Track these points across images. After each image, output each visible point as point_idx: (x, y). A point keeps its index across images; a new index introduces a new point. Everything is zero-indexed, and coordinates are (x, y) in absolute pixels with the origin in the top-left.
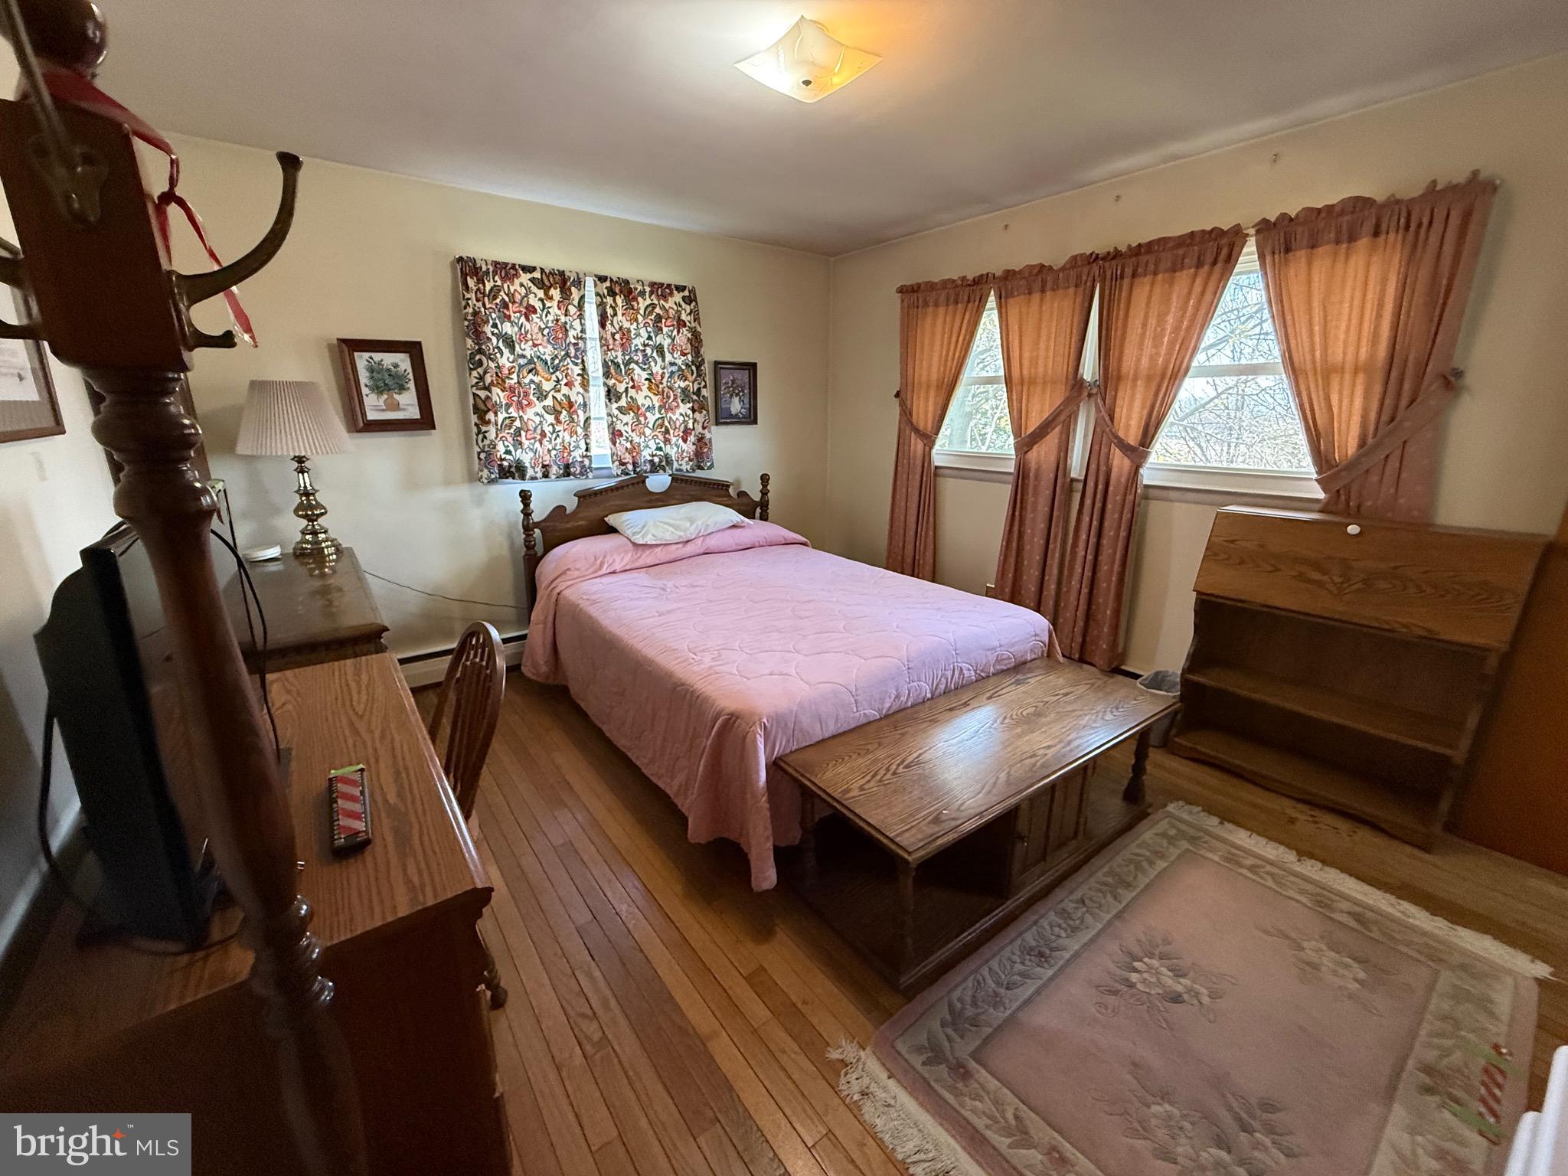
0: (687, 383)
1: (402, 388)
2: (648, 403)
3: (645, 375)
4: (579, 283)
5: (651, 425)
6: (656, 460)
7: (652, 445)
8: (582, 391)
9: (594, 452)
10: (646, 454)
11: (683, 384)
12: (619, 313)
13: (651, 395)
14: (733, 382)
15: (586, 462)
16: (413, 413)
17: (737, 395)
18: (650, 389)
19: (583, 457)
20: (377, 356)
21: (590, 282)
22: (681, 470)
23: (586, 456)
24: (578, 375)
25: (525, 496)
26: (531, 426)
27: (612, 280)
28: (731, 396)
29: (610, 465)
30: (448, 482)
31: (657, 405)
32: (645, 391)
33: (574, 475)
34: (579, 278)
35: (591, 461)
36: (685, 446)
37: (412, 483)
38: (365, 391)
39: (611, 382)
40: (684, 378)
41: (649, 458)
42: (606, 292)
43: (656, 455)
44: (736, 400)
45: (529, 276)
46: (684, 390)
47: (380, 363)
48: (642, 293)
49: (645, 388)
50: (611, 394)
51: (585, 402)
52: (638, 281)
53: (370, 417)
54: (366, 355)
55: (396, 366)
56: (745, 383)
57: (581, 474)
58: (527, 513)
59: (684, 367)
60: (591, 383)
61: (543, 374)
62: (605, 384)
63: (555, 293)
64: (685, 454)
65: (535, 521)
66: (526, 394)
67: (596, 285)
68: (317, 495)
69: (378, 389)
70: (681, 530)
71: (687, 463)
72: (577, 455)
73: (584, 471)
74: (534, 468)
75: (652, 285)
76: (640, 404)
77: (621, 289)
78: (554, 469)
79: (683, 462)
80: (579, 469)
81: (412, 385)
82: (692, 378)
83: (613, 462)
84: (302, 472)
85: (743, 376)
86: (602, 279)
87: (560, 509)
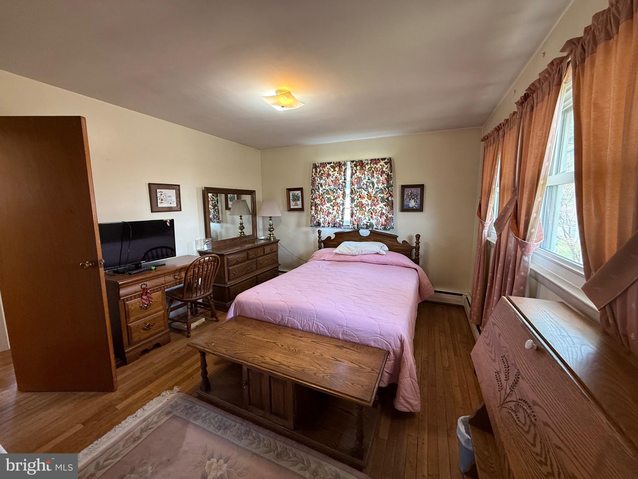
0: (384, 195)
1: (299, 200)
2: (367, 203)
3: (366, 193)
4: (345, 164)
5: (367, 211)
6: (368, 224)
7: (367, 218)
8: (342, 199)
9: (345, 220)
10: (365, 222)
11: (382, 195)
12: (358, 172)
13: (368, 200)
14: (411, 193)
15: (341, 223)
16: (300, 206)
17: (413, 199)
18: (368, 198)
19: (340, 221)
20: (294, 192)
21: (349, 163)
22: (378, 229)
23: (341, 221)
24: (342, 194)
25: (319, 232)
26: (325, 210)
27: (356, 161)
28: (410, 199)
29: (349, 224)
30: (307, 226)
31: (370, 204)
32: (366, 199)
33: (336, 227)
34: (345, 163)
35: (343, 223)
36: (380, 220)
37: (299, 225)
38: (291, 201)
39: (353, 196)
40: (382, 193)
41: (366, 223)
42: (353, 166)
43: (368, 222)
44: (413, 201)
45: (330, 165)
46: (382, 198)
47: (295, 194)
48: (367, 164)
49: (366, 198)
50: (353, 200)
51: (343, 203)
52: (366, 160)
53: (291, 208)
54: (292, 192)
55: (298, 194)
56: (418, 193)
57: (339, 227)
58: (320, 237)
59: (383, 189)
60: (346, 196)
61: (331, 194)
62: (350, 197)
63: (337, 169)
64: (380, 223)
65: (322, 240)
66: (324, 201)
67: (351, 164)
68: (273, 226)
69: (294, 200)
70: (350, 250)
71: (381, 226)
72: (338, 220)
73: (340, 226)
74: (324, 224)
75: (371, 160)
76: (363, 203)
77: (360, 164)
78: (331, 224)
79: (379, 226)
80: (338, 225)
81: (300, 199)
82: (385, 193)
83: (350, 224)
84: (270, 220)
85: (418, 191)
86: (352, 162)
87: (329, 237)
